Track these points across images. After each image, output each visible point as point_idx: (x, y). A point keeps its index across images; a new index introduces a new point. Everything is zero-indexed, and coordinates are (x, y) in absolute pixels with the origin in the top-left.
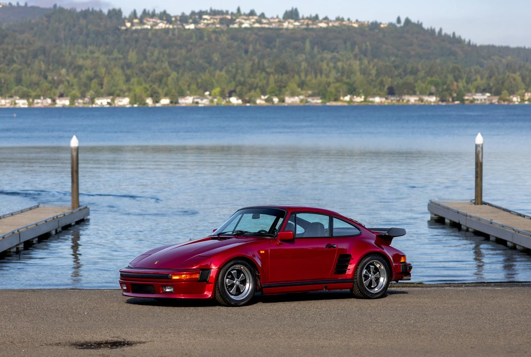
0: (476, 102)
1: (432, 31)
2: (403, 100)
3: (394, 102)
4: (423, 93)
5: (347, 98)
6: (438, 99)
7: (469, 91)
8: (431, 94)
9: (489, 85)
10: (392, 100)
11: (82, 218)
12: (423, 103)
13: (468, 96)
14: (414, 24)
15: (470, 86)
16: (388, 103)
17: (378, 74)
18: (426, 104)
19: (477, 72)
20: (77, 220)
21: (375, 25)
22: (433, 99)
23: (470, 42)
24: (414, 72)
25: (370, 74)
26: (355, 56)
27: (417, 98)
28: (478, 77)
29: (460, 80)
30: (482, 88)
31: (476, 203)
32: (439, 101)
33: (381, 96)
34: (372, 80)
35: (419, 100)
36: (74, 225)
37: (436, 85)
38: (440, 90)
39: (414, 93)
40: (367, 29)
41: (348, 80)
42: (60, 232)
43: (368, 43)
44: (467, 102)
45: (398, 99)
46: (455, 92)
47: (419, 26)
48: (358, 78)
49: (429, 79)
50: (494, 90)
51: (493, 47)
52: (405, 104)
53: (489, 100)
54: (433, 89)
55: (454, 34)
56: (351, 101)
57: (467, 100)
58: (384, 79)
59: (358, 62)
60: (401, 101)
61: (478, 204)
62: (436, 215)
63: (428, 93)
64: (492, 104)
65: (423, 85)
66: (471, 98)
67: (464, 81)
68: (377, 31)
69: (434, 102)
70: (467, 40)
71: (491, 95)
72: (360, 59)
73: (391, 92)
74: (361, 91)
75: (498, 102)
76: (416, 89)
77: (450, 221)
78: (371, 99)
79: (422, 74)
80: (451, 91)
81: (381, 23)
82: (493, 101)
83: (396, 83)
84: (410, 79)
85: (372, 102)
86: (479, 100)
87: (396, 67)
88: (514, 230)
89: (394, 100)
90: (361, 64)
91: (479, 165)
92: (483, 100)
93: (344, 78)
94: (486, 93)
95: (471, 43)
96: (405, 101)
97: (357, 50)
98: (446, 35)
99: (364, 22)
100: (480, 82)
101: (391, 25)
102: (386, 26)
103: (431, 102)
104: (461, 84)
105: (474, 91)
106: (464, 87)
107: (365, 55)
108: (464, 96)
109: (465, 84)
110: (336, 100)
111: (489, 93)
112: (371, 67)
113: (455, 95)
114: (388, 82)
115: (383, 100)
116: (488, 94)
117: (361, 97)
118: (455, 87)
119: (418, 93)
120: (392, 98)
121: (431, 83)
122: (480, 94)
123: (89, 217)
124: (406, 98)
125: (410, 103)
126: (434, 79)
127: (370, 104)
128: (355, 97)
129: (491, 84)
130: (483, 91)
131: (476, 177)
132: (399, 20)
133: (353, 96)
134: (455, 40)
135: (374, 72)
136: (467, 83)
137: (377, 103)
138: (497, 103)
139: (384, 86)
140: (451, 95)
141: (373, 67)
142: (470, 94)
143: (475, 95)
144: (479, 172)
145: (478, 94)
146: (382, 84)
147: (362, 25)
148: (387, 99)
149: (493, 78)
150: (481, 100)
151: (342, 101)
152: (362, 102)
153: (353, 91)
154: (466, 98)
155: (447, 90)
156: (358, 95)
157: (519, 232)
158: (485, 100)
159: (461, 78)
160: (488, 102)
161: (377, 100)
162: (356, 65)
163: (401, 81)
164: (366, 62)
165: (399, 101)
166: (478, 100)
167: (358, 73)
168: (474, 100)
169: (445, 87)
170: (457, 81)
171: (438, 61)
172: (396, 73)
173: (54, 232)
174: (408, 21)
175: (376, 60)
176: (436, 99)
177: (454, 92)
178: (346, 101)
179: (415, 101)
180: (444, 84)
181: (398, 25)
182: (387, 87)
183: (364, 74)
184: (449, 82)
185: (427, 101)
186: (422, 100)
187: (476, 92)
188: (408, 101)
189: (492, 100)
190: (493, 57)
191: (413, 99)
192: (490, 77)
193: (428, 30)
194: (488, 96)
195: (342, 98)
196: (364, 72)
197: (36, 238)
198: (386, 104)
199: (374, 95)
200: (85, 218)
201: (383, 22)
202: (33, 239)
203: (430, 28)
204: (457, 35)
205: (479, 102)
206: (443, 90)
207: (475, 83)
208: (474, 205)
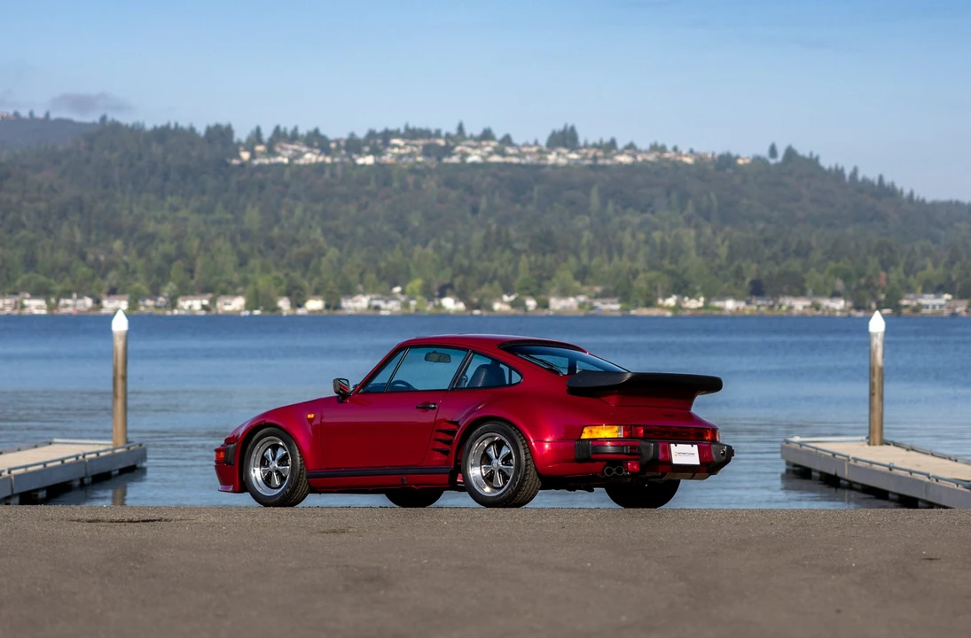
0: (924, 311)
1: (839, 173)
2: (780, 306)
3: (762, 309)
4: (819, 292)
5: (671, 301)
6: (849, 304)
7: (909, 289)
8: (835, 295)
9: (949, 278)
10: (759, 306)
11: (132, 464)
12: (820, 313)
13: (907, 299)
14: (803, 159)
15: (911, 280)
16: (752, 311)
17: (731, 257)
18: (826, 314)
19: (926, 253)
20: (121, 466)
21: (727, 161)
22: (839, 304)
23: (912, 194)
24: (803, 252)
25: (716, 255)
26: (688, 220)
27: (808, 303)
28: (929, 263)
29: (892, 268)
30: (936, 284)
31: (872, 442)
32: (851, 308)
33: (736, 298)
34: (720, 267)
35: (811, 307)
36: (116, 476)
37: (846, 278)
38: (854, 286)
39: (801, 293)
40: (711, 167)
41: (673, 267)
42: (88, 485)
43: (713, 195)
44: (905, 311)
45: (771, 303)
46: (883, 292)
47: (813, 162)
48: (693, 262)
49: (832, 265)
50: (958, 287)
51: (958, 204)
52: (785, 314)
53: (949, 308)
54: (840, 285)
55: (881, 178)
56: (678, 307)
57: (906, 306)
58: (744, 265)
59: (692, 233)
60: (777, 307)
61: (874, 445)
62: (795, 465)
63: (829, 291)
64: (954, 315)
65: (820, 277)
66: (914, 303)
67: (901, 269)
68: (730, 171)
69: (841, 311)
70: (906, 192)
71: (953, 298)
72: (697, 227)
73: (757, 290)
74: (698, 288)
75: (967, 311)
76: (807, 285)
77: (821, 473)
78: (718, 304)
79: (817, 255)
80: (876, 289)
81: (738, 157)
82: (958, 310)
83: (765, 273)
84: (795, 265)
85: (720, 309)
86: (931, 307)
87: (767, 242)
88: (929, 478)
89: (763, 305)
90: (698, 236)
91: (877, 370)
92: (938, 308)
93: (666, 263)
94: (945, 292)
95: (915, 197)
96: (784, 308)
97: (690, 208)
98: (865, 180)
99: (705, 154)
100: (932, 271)
101: (758, 160)
102: (748, 161)
103: (835, 310)
104: (896, 275)
105: (920, 289)
106: (900, 281)
107: (708, 219)
108: (901, 298)
109: (903, 277)
110: (650, 304)
111: (950, 293)
112: (719, 240)
113: (882, 297)
114: (752, 270)
115: (742, 305)
116: (947, 296)
117: (698, 300)
118: (883, 282)
119: (810, 292)
120: (759, 302)
121: (836, 273)
122: (932, 296)
123: (144, 465)
124: (787, 301)
125: (795, 312)
126: (841, 264)
127: (716, 313)
128: (686, 299)
129: (954, 277)
130: (939, 290)
131: (872, 394)
132: (773, 151)
133: (684, 296)
134: (884, 192)
135: (723, 251)
136: (907, 274)
137: (731, 311)
138: (964, 314)
139: (743, 279)
140: (874, 297)
141: (723, 242)
142: (911, 296)
143: (922, 297)
144: (877, 385)
145: (926, 296)
146: (739, 274)
147: (700, 160)
148: (748, 303)
149: (958, 265)
150: (934, 307)
151: (662, 307)
152: (699, 308)
153: (682, 288)
154: (905, 302)
155: (868, 286)
156: (692, 296)
157: (937, 481)
158: (941, 306)
159: (895, 264)
160: (946, 312)
161: (730, 305)
162: (689, 236)
163: (776, 270)
164: (708, 231)
165: (772, 307)
166: (927, 307)
167: (693, 253)
168: (920, 306)
169: (863, 281)
170: (886, 269)
171: (850, 230)
172: (767, 252)
173: (77, 483)
174: (790, 153)
175: (728, 229)
176: (845, 305)
177: (880, 291)
178: (668, 308)
179: (805, 307)
180: (861, 275)
181: (772, 161)
182: (748, 280)
183: (704, 254)
184: (870, 271)
185: (828, 307)
186: (817, 307)
187: (925, 291)
188: (791, 308)
189: (955, 307)
190: (957, 225)
191: (800, 305)
192: (952, 263)
193: (830, 170)
194: (948, 300)
195: (660, 301)
196: (705, 251)
197: (42, 489)
198: (747, 312)
199: (724, 296)
200: (138, 466)
201: (743, 155)
202: (37, 490)
203: (833, 167)
204: (887, 180)
205: (929, 311)
206: (859, 288)
207: (921, 274)
208: (867, 446)
